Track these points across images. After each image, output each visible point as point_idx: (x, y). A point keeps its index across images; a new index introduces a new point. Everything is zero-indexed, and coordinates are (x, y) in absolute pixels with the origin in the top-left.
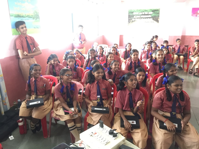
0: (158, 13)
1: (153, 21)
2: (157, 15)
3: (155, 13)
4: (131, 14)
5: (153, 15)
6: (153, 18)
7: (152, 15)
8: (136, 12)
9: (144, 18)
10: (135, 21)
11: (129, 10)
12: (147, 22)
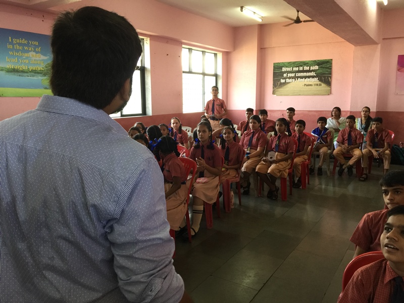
0: (328, 68)
1: (320, 83)
3: (324, 67)
4: (278, 72)
5: (318, 71)
6: (320, 77)
7: (316, 73)
8: (287, 67)
9: (302, 77)
10: (285, 83)
11: (274, 64)
12: (308, 85)
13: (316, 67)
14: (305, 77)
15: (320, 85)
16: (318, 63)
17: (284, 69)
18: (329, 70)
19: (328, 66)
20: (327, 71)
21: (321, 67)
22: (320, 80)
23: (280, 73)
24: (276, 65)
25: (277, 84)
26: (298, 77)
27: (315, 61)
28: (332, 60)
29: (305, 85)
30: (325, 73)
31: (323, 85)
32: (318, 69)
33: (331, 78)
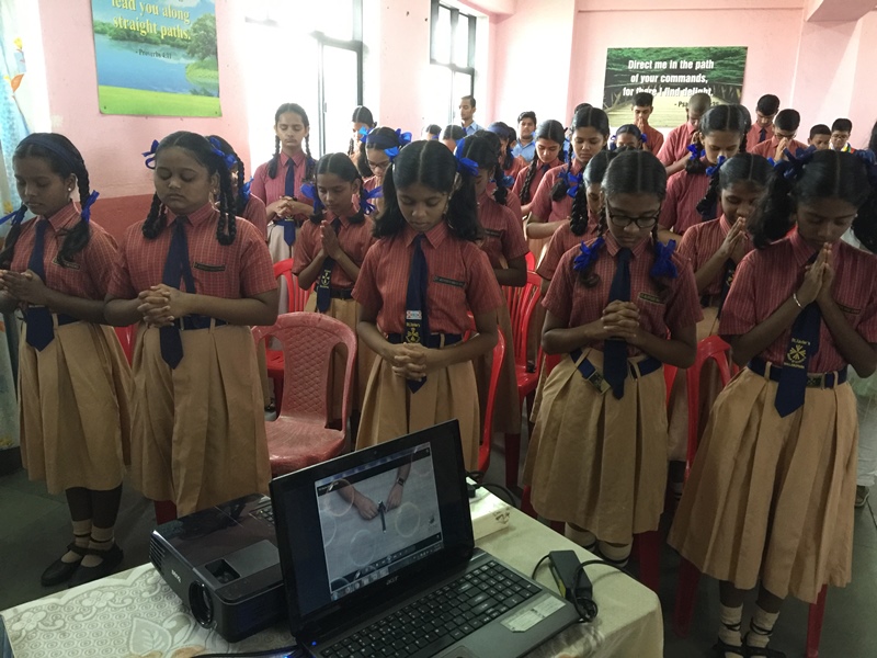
0: (736, 67)
2: (731, 74)
4: (617, 69)
5: (714, 74)
7: (709, 76)
8: (639, 59)
11: (609, 50)
13: (710, 64)
14: (683, 86)
16: (715, 54)
18: (738, 73)
19: (736, 62)
20: (734, 74)
21: (721, 64)
22: (717, 94)
23: (623, 72)
24: (614, 52)
25: (615, 99)
26: (665, 85)
27: (708, 49)
28: (746, 48)
30: (729, 79)
32: (714, 69)
33: (741, 91)
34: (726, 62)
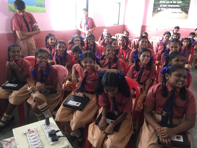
0: (187, 3)
1: (182, 11)
2: (186, 5)
3: (185, 3)
4: (156, 3)
5: (182, 5)
6: (182, 8)
7: (180, 5)
9: (171, 8)
10: (160, 11)
12: (174, 13)
13: (181, 2)
14: (173, 8)
15: (182, 13)
17: (161, 2)
18: (188, 4)
20: (187, 5)
21: (184, 2)
22: (182, 10)
23: (158, 4)
25: (156, 11)
26: (169, 7)
29: (172, 12)
31: (183, 13)
32: (182, 4)
33: (188, 9)
34: (185, 2)
